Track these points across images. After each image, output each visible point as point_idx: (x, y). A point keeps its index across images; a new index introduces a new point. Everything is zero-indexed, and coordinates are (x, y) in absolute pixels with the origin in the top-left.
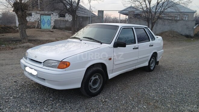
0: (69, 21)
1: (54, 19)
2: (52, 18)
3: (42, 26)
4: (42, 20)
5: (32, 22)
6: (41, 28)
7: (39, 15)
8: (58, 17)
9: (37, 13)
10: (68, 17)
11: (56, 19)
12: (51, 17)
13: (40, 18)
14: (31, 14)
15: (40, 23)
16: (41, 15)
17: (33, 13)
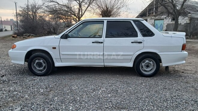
0: (182, 24)
1: (167, 23)
2: (164, 23)
4: (155, 25)
8: (171, 21)
9: (151, 19)
10: (181, 20)
11: (168, 23)
12: (164, 21)
13: (153, 23)
16: (155, 20)
17: (148, 19)
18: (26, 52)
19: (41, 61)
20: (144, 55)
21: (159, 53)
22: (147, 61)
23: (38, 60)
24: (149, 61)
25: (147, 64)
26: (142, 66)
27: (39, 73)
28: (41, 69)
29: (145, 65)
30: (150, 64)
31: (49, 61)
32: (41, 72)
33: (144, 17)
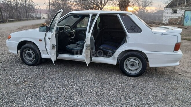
3: (185, 22)
4: (186, 16)
5: (176, 18)
6: (183, 25)
7: (184, 11)
9: (182, 9)
13: (183, 14)
14: (177, 10)
15: (183, 20)
16: (185, 11)
17: (178, 10)
18: (18, 43)
19: (31, 52)
20: (129, 53)
21: (145, 52)
22: (132, 60)
23: (28, 51)
24: (134, 59)
25: (133, 63)
26: (127, 65)
27: (29, 62)
28: (31, 59)
29: (130, 64)
30: (135, 63)
31: (37, 52)
32: (31, 61)
33: (174, 7)
